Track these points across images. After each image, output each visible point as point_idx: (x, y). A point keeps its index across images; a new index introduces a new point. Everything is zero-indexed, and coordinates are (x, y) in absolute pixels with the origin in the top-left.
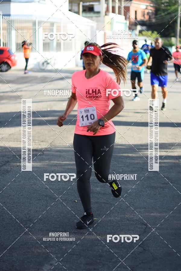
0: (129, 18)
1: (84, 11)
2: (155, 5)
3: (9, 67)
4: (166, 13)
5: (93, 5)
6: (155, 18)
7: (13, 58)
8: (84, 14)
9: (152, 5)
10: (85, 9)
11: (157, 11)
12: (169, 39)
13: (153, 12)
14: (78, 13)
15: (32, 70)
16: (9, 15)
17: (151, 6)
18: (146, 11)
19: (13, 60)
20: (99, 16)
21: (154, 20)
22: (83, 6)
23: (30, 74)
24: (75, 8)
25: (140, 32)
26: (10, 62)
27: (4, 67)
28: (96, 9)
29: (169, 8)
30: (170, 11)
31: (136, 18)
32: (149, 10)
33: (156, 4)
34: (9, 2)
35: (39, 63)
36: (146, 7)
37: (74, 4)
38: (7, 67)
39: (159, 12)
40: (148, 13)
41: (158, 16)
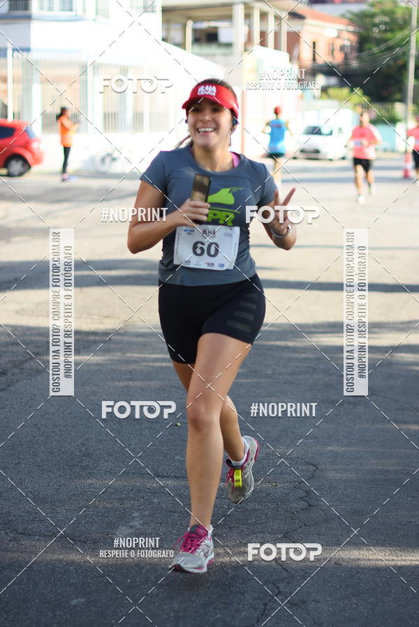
0: (299, 58)
1: (197, 40)
2: (357, 29)
3: (27, 167)
4: (383, 47)
5: (216, 28)
6: (358, 58)
7: (35, 145)
8: (197, 49)
9: (351, 28)
10: (198, 36)
11: (363, 42)
12: (389, 106)
13: (354, 44)
14: (182, 45)
15: (78, 174)
16: (28, 50)
17: (349, 32)
18: (339, 43)
19: (35, 151)
20: (231, 54)
21: (354, 64)
22: (195, 31)
23: (75, 182)
24: (176, 35)
25: (324, 90)
26: (28, 156)
27: (16, 166)
28: (223, 37)
29: (389, 35)
30: (391, 43)
31: (314, 59)
32: (344, 40)
33: (360, 27)
34: (26, 21)
35: (93, 159)
36: (339, 32)
37: (173, 26)
38: (23, 166)
39: (368, 46)
40: (342, 48)
41: (365, 54)
